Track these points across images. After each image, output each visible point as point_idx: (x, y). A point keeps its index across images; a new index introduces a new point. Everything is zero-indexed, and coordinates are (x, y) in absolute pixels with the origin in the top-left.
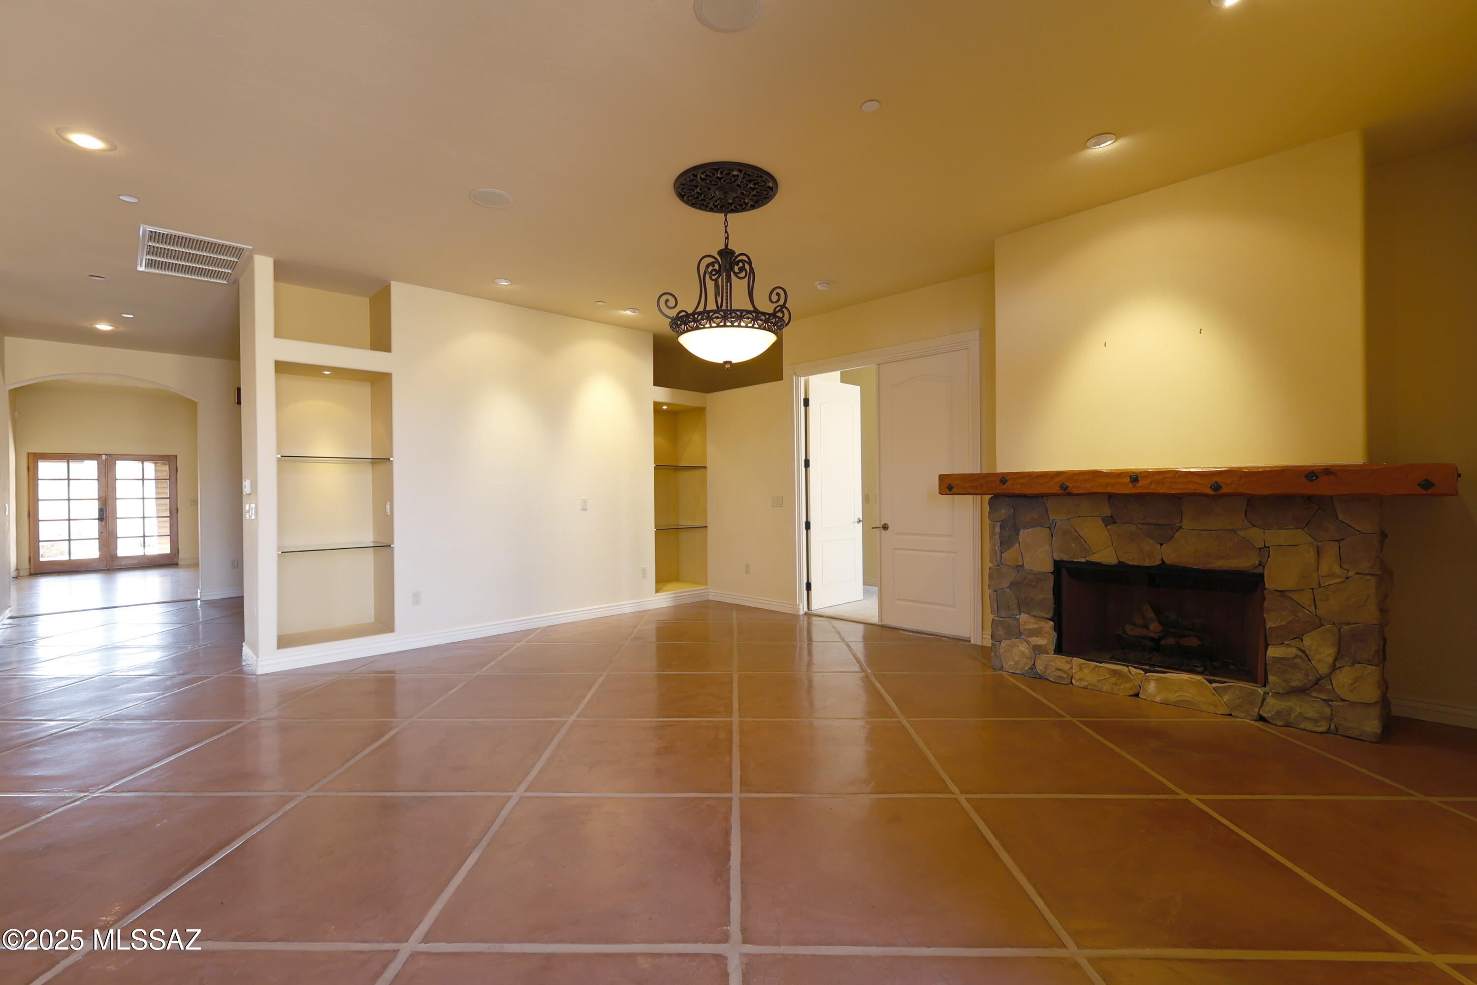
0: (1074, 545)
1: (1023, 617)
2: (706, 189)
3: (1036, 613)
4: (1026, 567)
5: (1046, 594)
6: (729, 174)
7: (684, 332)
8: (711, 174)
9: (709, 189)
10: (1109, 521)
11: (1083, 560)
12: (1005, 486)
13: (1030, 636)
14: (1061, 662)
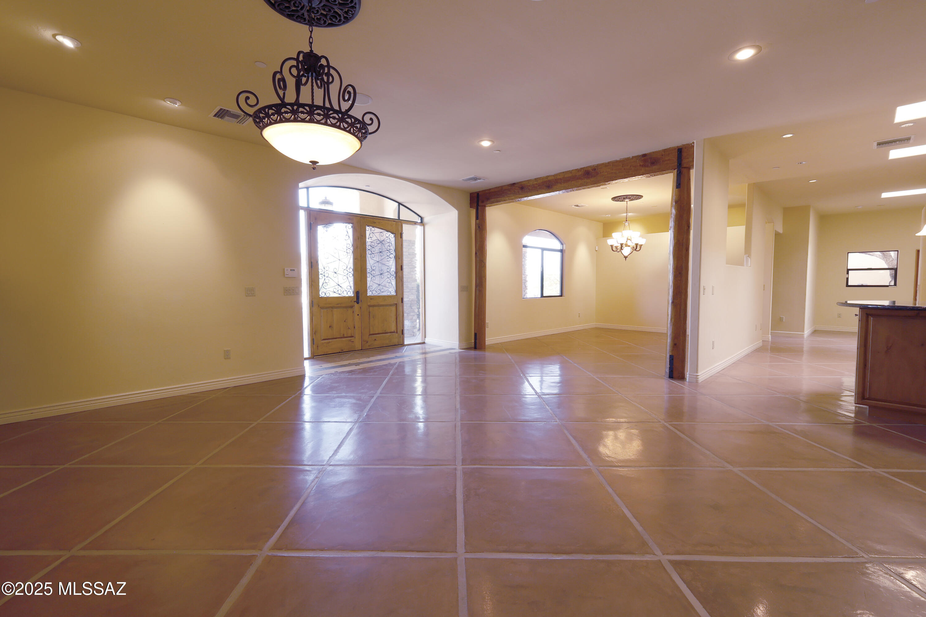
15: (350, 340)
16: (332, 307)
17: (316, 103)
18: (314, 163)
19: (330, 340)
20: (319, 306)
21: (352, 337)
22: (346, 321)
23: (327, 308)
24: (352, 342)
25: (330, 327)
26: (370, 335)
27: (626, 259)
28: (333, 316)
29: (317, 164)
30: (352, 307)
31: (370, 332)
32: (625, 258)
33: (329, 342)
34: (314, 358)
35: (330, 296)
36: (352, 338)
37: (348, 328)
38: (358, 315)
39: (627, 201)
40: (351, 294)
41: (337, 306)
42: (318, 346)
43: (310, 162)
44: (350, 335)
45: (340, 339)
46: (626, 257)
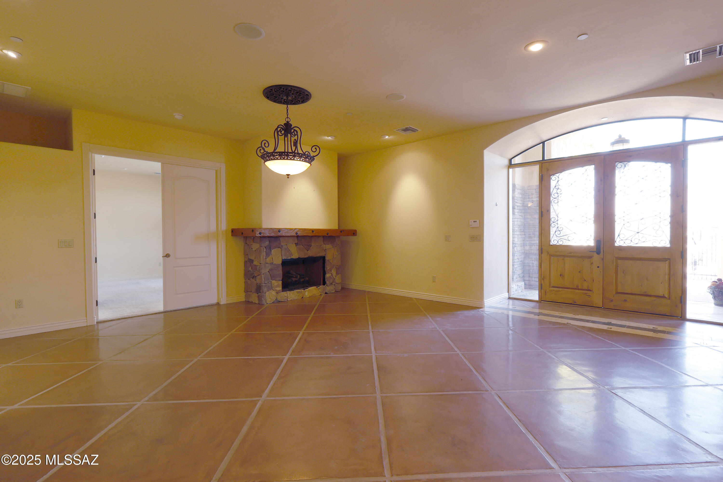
0: (288, 253)
1: (273, 282)
2: (278, 96)
3: (277, 279)
4: (274, 263)
5: (280, 272)
6: (287, 90)
7: (267, 160)
8: (279, 90)
9: (280, 95)
10: (296, 244)
11: (290, 258)
12: (280, 233)
13: (276, 287)
14: (285, 294)
15: (586, 294)
16: (565, 256)
17: (289, 151)
19: (561, 289)
20: (548, 253)
21: (590, 290)
22: (581, 272)
23: (558, 256)
24: (589, 296)
25: (560, 275)
26: (617, 293)
28: (564, 264)
30: (590, 257)
31: (616, 289)
33: (559, 291)
34: (541, 302)
35: (563, 244)
36: (590, 292)
37: (583, 280)
38: (598, 267)
40: (591, 243)
41: (570, 255)
42: (546, 292)
44: (586, 288)
45: (573, 290)
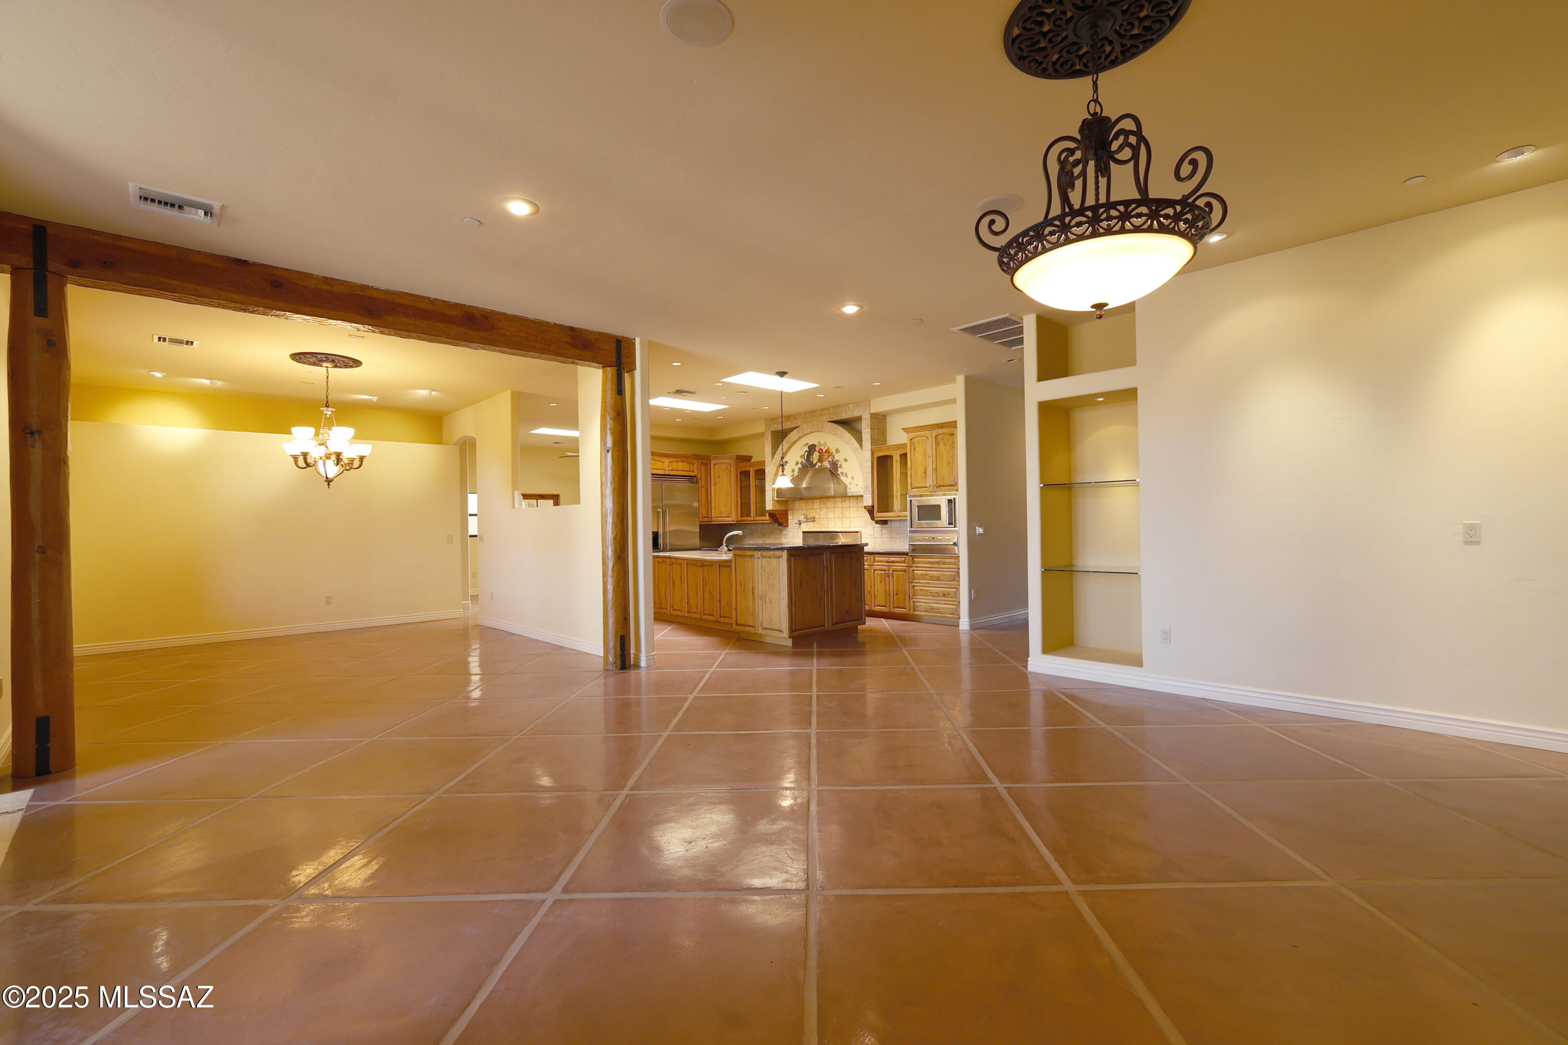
18: (1100, 306)
27: (329, 485)
29: (1104, 308)
32: (327, 483)
39: (327, 367)
43: (1092, 307)
46: (329, 481)
